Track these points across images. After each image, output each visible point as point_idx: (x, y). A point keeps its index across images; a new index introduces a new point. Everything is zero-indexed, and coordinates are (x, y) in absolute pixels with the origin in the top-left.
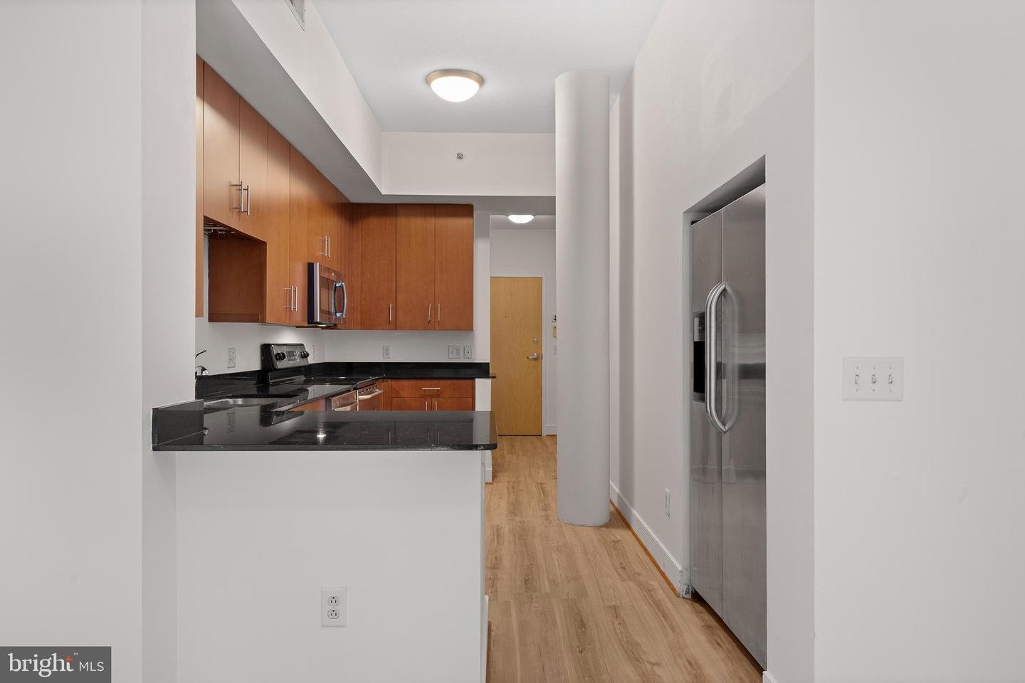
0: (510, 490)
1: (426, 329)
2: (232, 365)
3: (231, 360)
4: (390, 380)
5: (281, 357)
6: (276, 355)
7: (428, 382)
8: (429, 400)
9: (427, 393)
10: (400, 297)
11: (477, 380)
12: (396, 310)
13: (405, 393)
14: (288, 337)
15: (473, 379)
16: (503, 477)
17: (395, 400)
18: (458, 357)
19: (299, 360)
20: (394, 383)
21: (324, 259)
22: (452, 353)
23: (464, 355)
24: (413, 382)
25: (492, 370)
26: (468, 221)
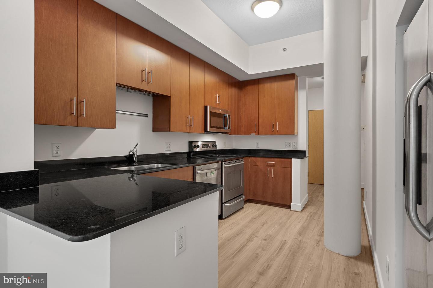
0: (308, 218)
1: (272, 134)
2: (168, 149)
3: (168, 147)
4: (252, 158)
5: (197, 146)
6: (194, 146)
7: (269, 159)
8: (270, 167)
9: (269, 164)
10: (260, 121)
11: (293, 159)
12: (258, 126)
13: (258, 164)
15: (292, 158)
16: (310, 209)
17: (254, 167)
18: (289, 147)
19: (210, 148)
20: (254, 159)
21: (218, 104)
22: (287, 146)
23: (293, 147)
24: (262, 159)
25: (307, 154)
26: (292, 82)
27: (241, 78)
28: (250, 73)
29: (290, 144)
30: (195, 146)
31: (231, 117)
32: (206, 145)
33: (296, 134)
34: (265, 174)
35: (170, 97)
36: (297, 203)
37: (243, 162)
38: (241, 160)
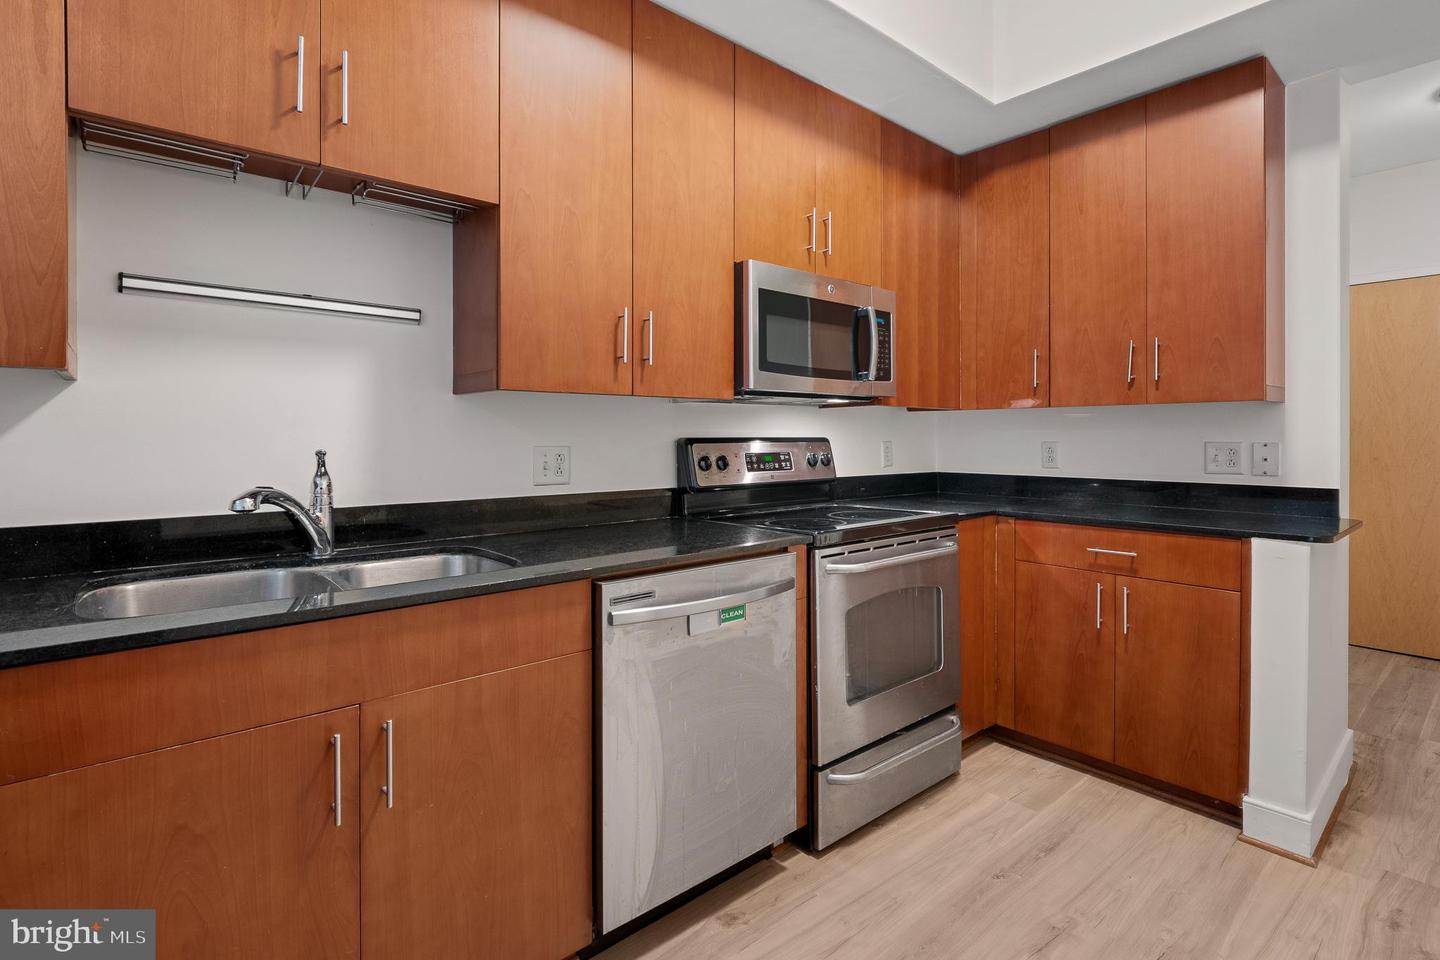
1: (1126, 400)
2: (552, 477)
4: (1012, 521)
6: (700, 460)
7: (1105, 534)
8: (1109, 578)
9: (1102, 561)
10: (1060, 335)
11: (1256, 543)
12: (1048, 362)
13: (1047, 554)
17: (1023, 567)
18: (1231, 470)
19: (798, 471)
20: (1021, 527)
21: (820, 260)
22: (1215, 460)
23: (1253, 467)
24: (1065, 530)
25: (1344, 512)
27: (959, 136)
29: (1233, 452)
30: (703, 463)
31: (898, 322)
32: (775, 457)
33: (1271, 395)
34: (1084, 610)
37: (949, 546)
38: (945, 532)
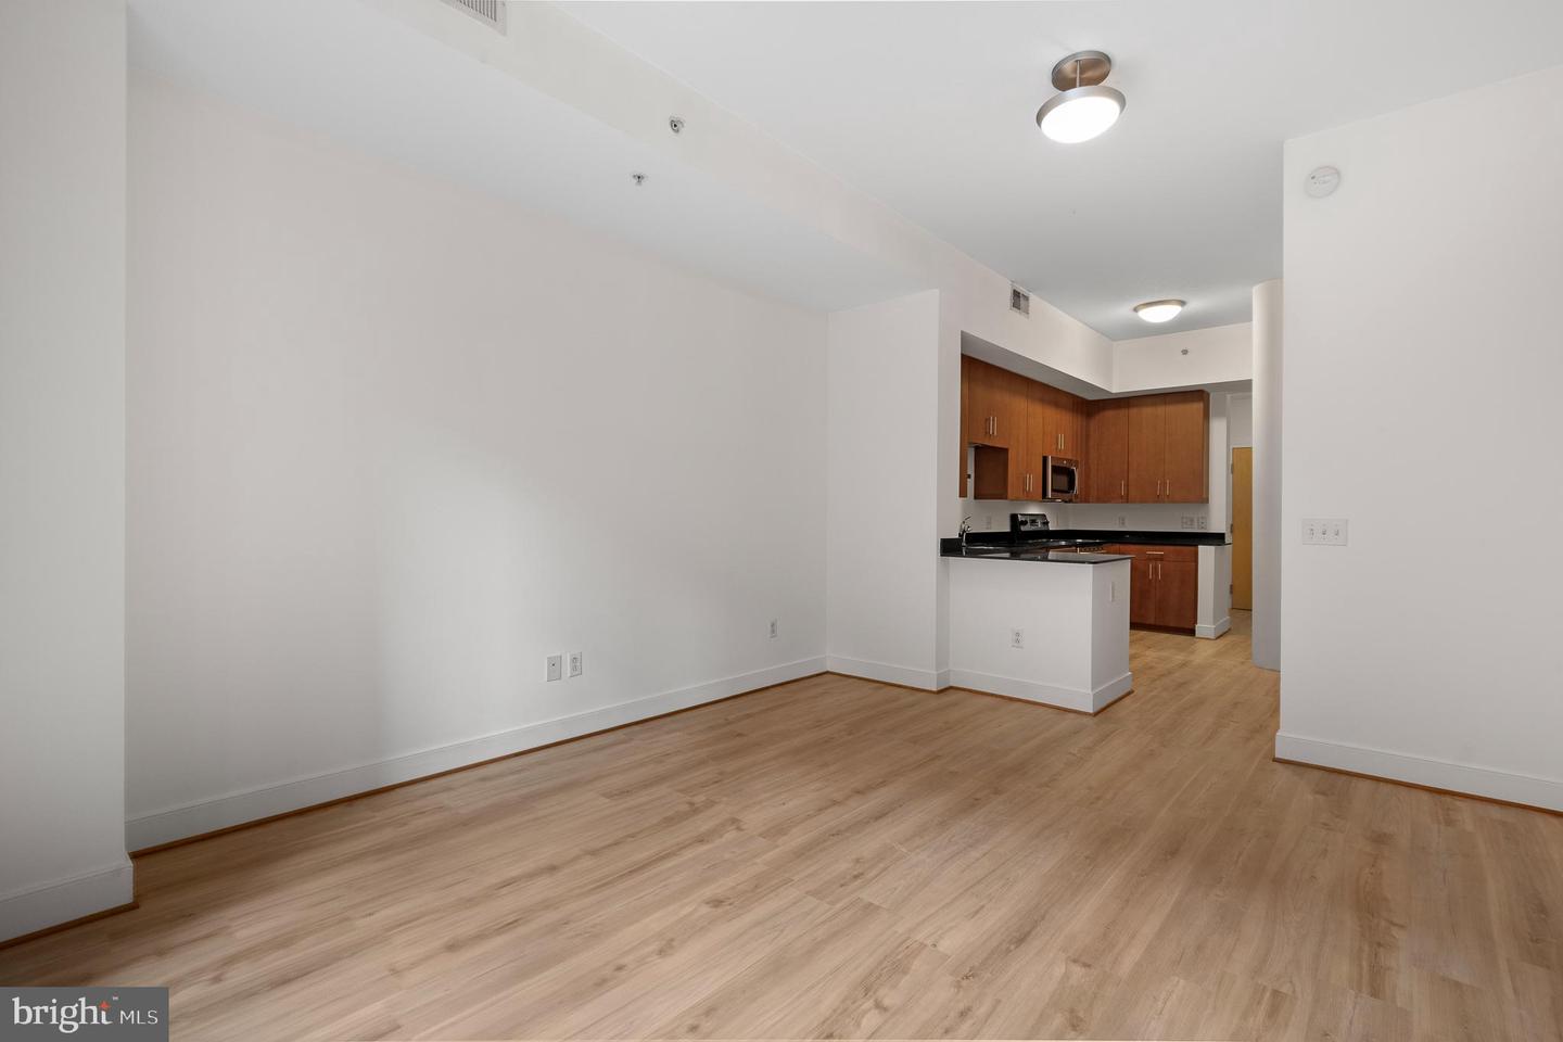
0: (1229, 647)
1: (1156, 501)
3: (989, 523)
5: (1024, 523)
6: (1021, 522)
7: (1152, 547)
8: (1154, 562)
10: (1132, 476)
11: (1200, 547)
12: (1127, 486)
14: (1034, 510)
15: (1196, 546)
16: (1232, 639)
18: (1191, 527)
19: (1041, 527)
21: (1064, 451)
22: (1187, 523)
23: (1199, 525)
24: (1139, 547)
25: (1228, 539)
26: (1198, 406)
28: (1114, 391)
29: (1192, 521)
31: (1079, 471)
32: (1036, 521)
34: (1145, 574)
35: (1005, 451)
36: (1205, 625)
